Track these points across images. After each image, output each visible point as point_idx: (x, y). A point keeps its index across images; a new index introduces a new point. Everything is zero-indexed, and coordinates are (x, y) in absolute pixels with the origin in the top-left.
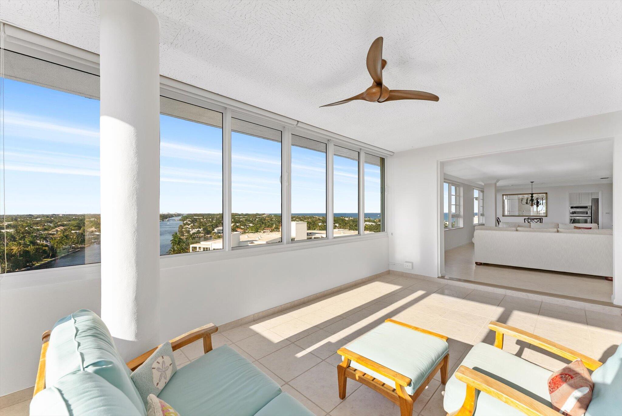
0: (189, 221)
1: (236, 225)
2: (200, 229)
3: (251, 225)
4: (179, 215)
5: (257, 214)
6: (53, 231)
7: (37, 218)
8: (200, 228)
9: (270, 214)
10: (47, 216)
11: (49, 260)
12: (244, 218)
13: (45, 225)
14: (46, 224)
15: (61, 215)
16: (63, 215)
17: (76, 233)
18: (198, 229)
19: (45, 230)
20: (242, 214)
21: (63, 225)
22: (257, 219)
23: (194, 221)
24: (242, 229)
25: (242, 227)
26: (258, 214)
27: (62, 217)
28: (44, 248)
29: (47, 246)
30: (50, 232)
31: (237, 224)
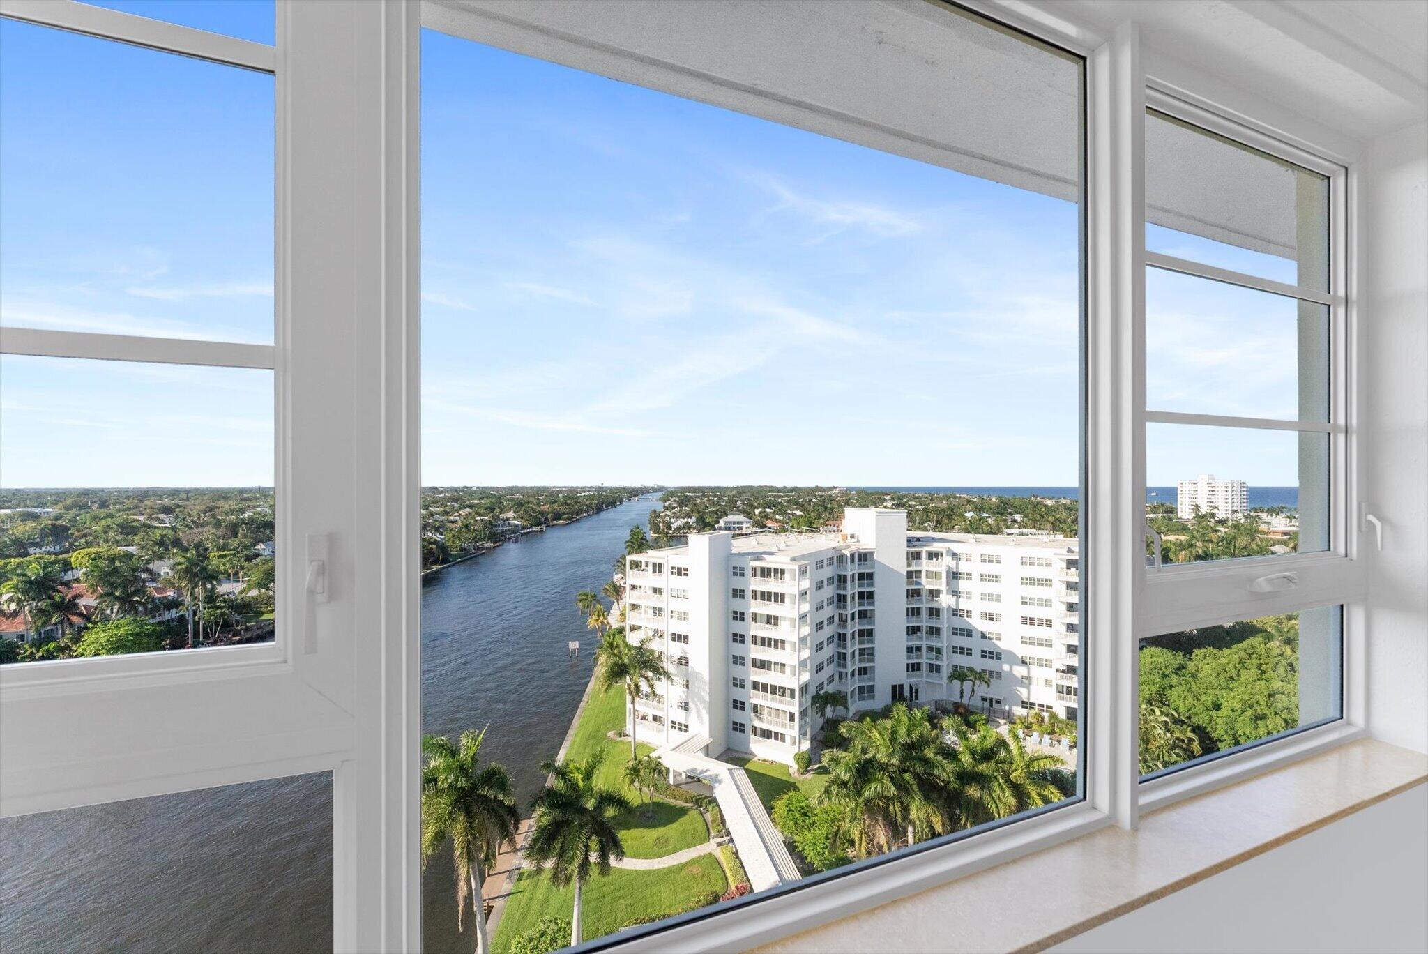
0: (675, 501)
1: (765, 512)
2: (689, 520)
3: (798, 513)
4: (660, 489)
5: (818, 489)
6: (455, 516)
7: (442, 492)
8: (691, 518)
9: (848, 489)
10: (456, 490)
11: (439, 567)
12: (787, 496)
13: (446, 505)
14: (449, 504)
15: (474, 488)
16: (477, 488)
17: (482, 520)
18: (686, 520)
19: (446, 513)
20: (785, 487)
21: (470, 507)
22: (814, 500)
23: (684, 501)
24: (777, 521)
25: (777, 517)
26: (821, 488)
27: (476, 492)
28: (430, 546)
29: (436, 542)
30: (451, 518)
31: (768, 510)
